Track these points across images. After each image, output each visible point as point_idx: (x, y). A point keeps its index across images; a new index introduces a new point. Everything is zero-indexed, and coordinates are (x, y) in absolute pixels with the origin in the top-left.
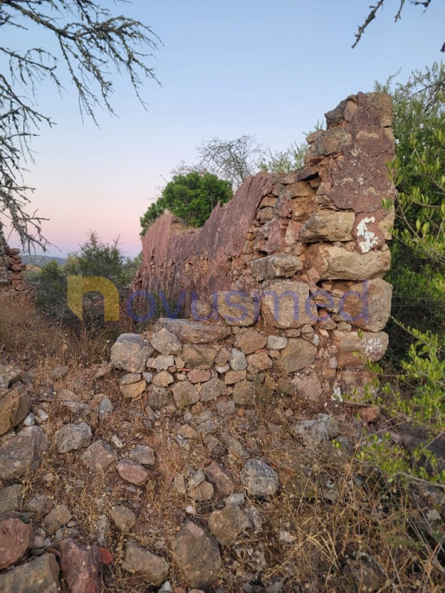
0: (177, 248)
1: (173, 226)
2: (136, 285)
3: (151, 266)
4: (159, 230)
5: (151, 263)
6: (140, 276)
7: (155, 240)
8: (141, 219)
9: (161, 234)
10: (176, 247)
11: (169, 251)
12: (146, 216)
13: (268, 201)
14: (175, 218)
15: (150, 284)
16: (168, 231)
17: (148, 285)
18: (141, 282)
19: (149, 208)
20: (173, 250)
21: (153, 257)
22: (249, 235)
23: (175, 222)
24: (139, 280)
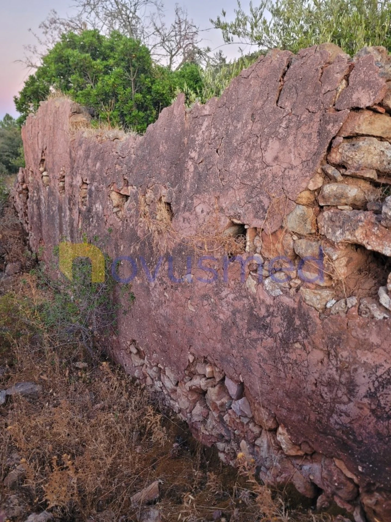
0: (89, 161)
1: (73, 119)
2: (20, 193)
3: (42, 173)
4: (49, 119)
5: (42, 169)
6: (24, 182)
7: (44, 135)
8: (16, 99)
9: (54, 129)
10: (87, 157)
11: (73, 160)
12: (24, 94)
13: (371, 123)
14: (75, 107)
15: (42, 197)
16: (67, 126)
17: (40, 199)
18: (27, 189)
19: (26, 83)
20: (81, 162)
21: (43, 161)
22: (306, 194)
23: (77, 112)
24: (24, 186)
